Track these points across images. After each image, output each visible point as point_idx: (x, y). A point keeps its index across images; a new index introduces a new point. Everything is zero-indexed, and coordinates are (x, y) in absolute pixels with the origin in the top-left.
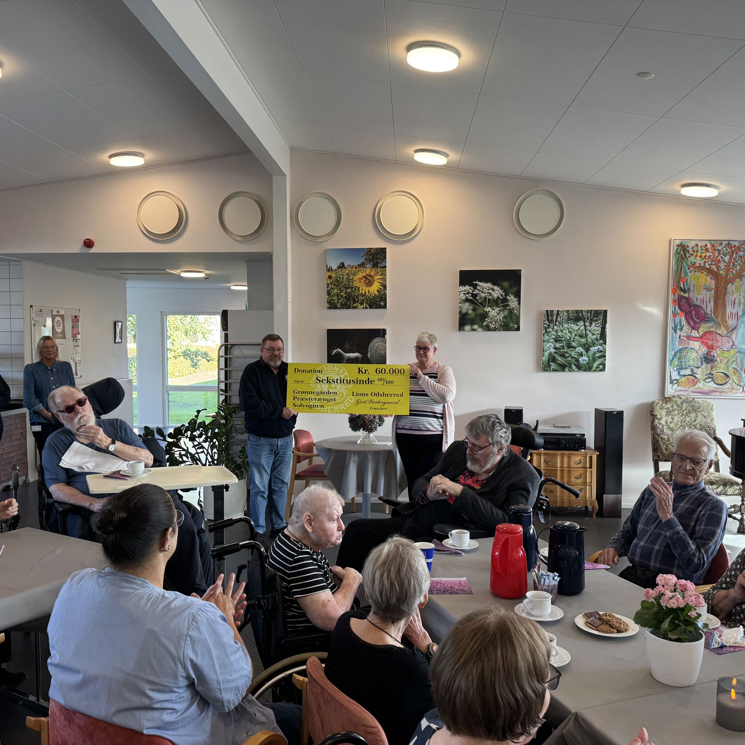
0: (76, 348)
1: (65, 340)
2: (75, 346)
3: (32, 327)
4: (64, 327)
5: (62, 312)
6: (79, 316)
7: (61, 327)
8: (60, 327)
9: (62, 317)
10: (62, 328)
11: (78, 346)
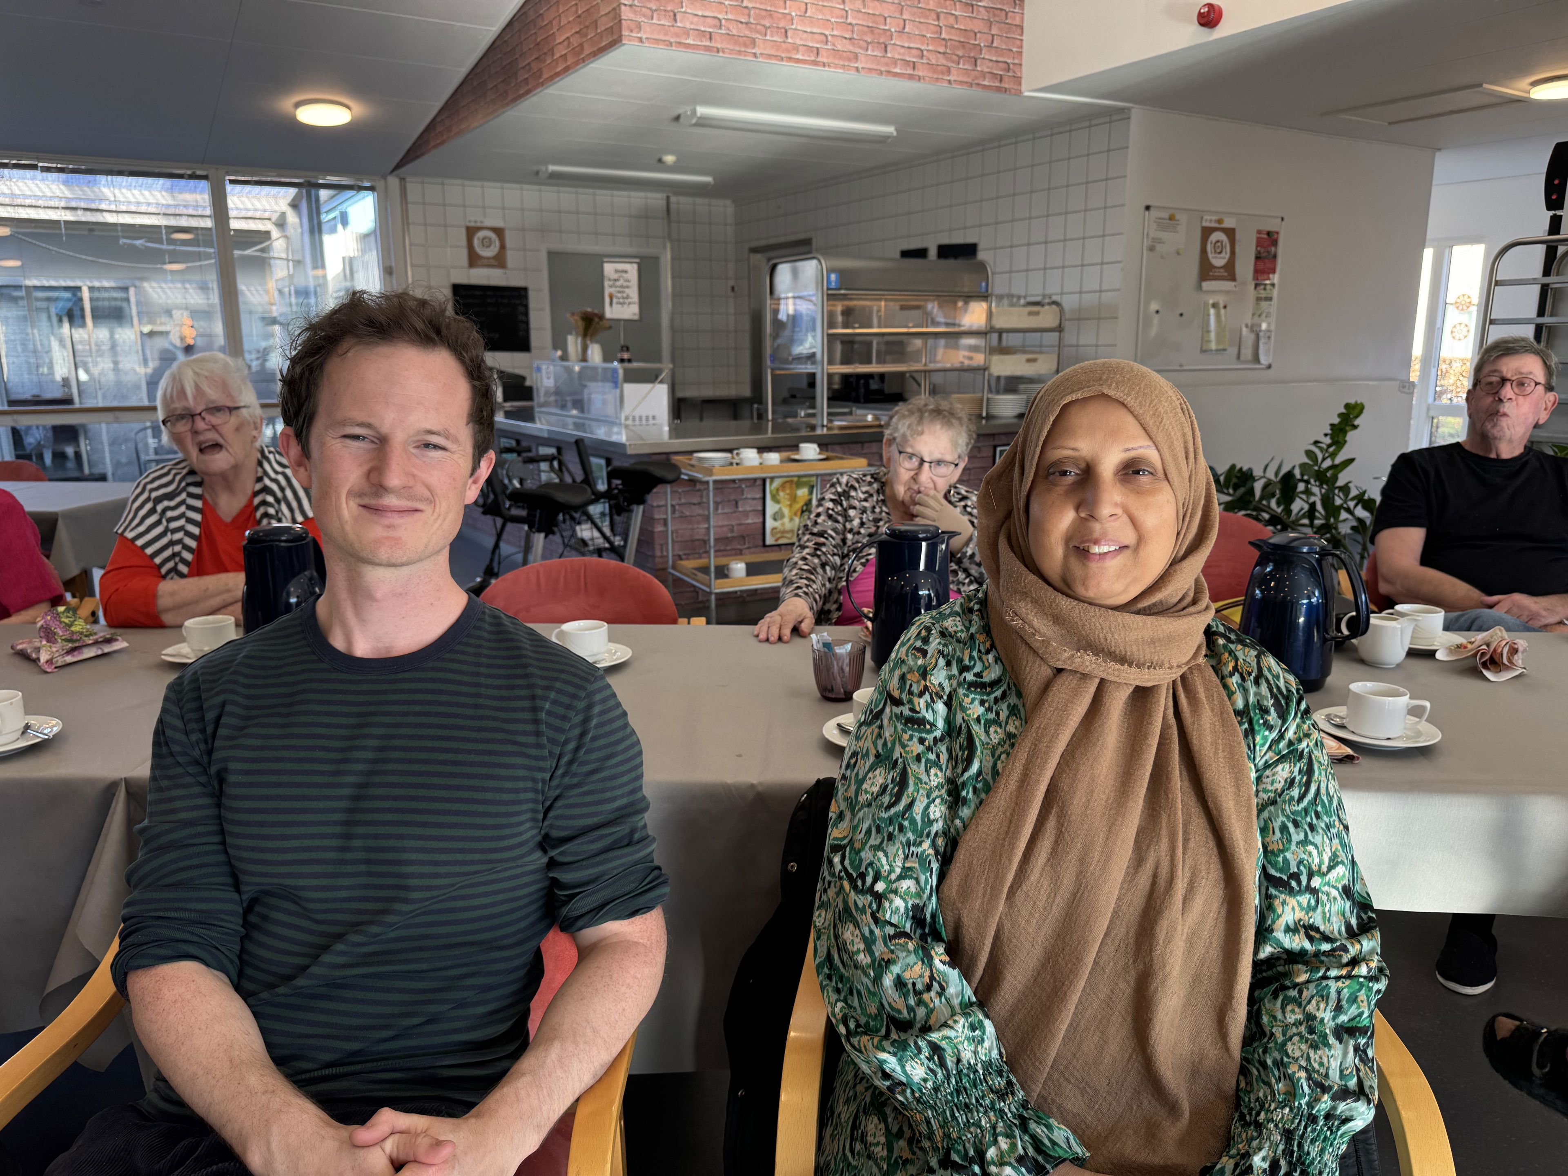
0: (1264, 304)
1: (1233, 284)
2: (1259, 299)
3: (1145, 252)
4: (1233, 252)
5: (1229, 223)
6: (1277, 233)
7: (1226, 255)
8: (1223, 255)
9: (1230, 233)
10: (1228, 256)
11: (1270, 299)
